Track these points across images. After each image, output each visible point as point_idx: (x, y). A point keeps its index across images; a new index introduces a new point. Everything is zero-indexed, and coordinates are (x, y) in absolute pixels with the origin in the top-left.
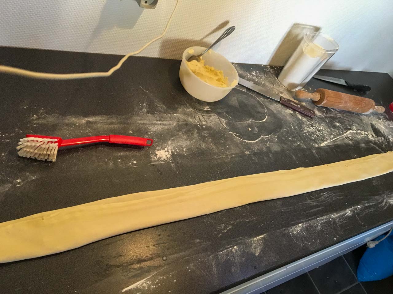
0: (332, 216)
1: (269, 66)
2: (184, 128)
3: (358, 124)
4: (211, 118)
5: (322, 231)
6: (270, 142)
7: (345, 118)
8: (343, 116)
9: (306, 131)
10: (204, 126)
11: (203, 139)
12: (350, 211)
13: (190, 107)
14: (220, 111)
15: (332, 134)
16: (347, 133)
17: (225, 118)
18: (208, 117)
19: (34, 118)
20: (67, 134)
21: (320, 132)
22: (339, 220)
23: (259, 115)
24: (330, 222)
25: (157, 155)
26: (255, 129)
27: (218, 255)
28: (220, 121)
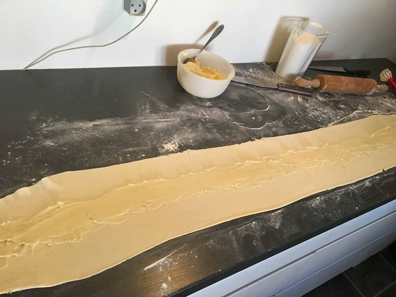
0: (350, 187)
1: (265, 63)
2: (188, 123)
3: (364, 104)
4: (214, 112)
5: (341, 203)
6: (276, 128)
7: (349, 101)
8: (347, 99)
9: (311, 115)
10: (208, 120)
11: (209, 130)
12: (369, 182)
13: (192, 104)
14: (222, 105)
15: (338, 115)
16: (354, 113)
17: (227, 111)
18: (211, 111)
19: (43, 126)
20: (76, 137)
21: (325, 114)
22: (359, 191)
23: (261, 106)
24: (350, 193)
25: (164, 147)
26: (259, 117)
27: (237, 230)
28: (223, 114)
